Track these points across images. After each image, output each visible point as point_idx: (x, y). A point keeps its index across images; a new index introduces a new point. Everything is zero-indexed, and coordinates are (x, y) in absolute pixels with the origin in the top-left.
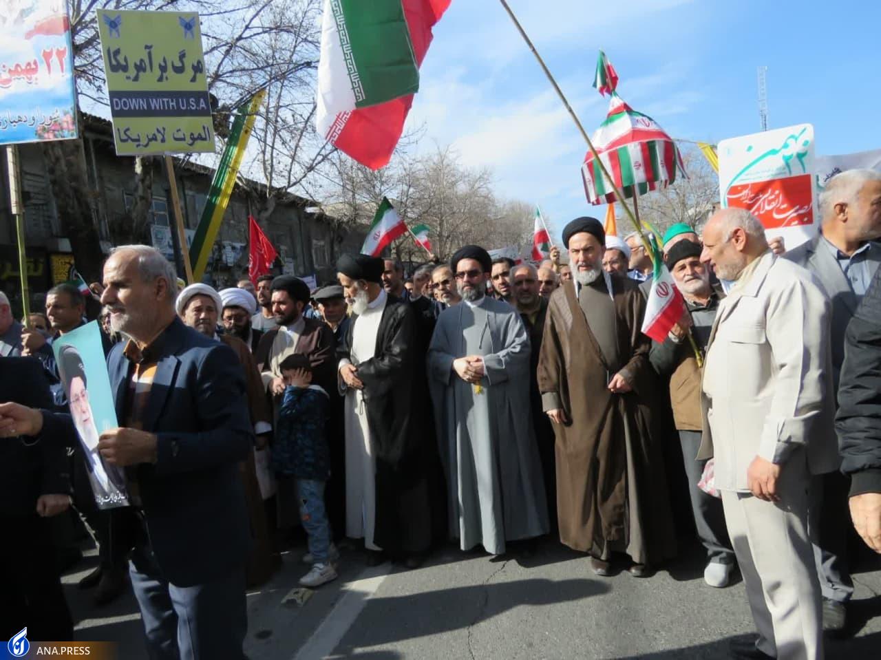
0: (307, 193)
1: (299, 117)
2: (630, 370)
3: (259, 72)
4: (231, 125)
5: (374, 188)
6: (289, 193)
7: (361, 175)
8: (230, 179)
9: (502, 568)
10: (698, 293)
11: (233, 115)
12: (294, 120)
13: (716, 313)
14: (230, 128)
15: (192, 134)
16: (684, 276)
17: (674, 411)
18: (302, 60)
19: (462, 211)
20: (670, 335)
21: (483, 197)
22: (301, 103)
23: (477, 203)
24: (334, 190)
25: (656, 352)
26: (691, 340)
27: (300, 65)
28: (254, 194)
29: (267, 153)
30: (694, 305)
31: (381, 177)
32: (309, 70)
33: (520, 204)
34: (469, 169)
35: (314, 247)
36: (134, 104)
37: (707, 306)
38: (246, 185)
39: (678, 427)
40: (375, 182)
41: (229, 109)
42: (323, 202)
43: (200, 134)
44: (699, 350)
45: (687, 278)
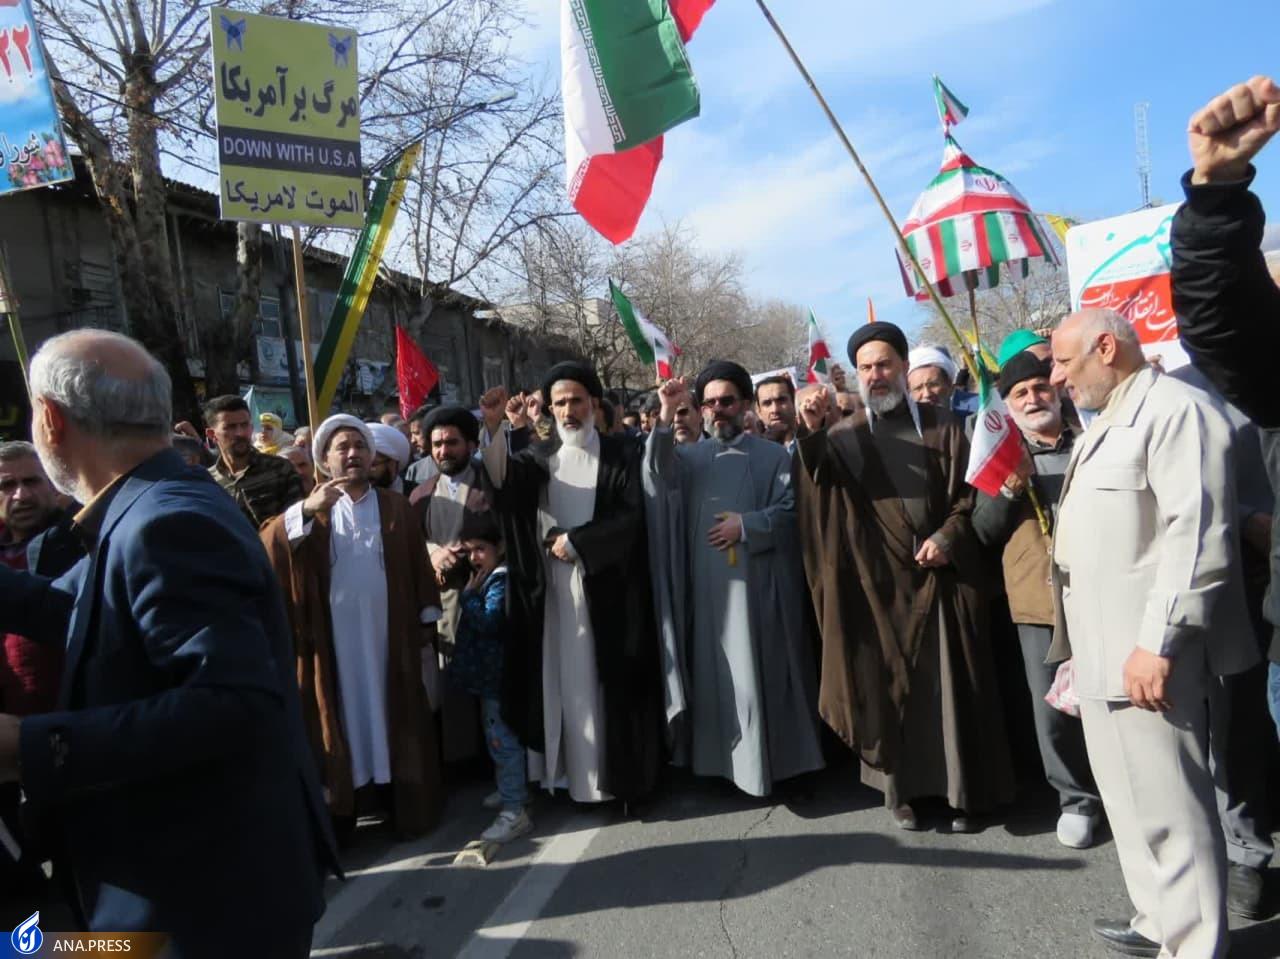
0: (477, 289)
1: (467, 182)
2: (946, 535)
3: (412, 118)
4: (371, 193)
5: (572, 282)
6: (451, 291)
7: (554, 265)
8: (370, 270)
9: (766, 819)
10: (1044, 430)
11: (375, 180)
12: (460, 186)
13: (1070, 458)
14: (370, 199)
15: (333, 201)
16: (1025, 404)
17: (1010, 597)
18: (471, 101)
19: (699, 315)
20: (1003, 489)
21: (729, 295)
22: (470, 162)
23: (721, 304)
24: (514, 287)
25: (981, 512)
26: (1032, 494)
27: (468, 108)
28: (403, 291)
29: (421, 234)
30: (1038, 446)
31: (583, 267)
32: (482, 114)
33: (782, 307)
34: (709, 255)
35: (485, 367)
36: (253, 148)
37: (1057, 447)
38: (391, 280)
39: (1015, 619)
40: (575, 274)
41: (369, 172)
42: (500, 303)
43: (343, 202)
44: (1042, 509)
45: (1029, 408)
